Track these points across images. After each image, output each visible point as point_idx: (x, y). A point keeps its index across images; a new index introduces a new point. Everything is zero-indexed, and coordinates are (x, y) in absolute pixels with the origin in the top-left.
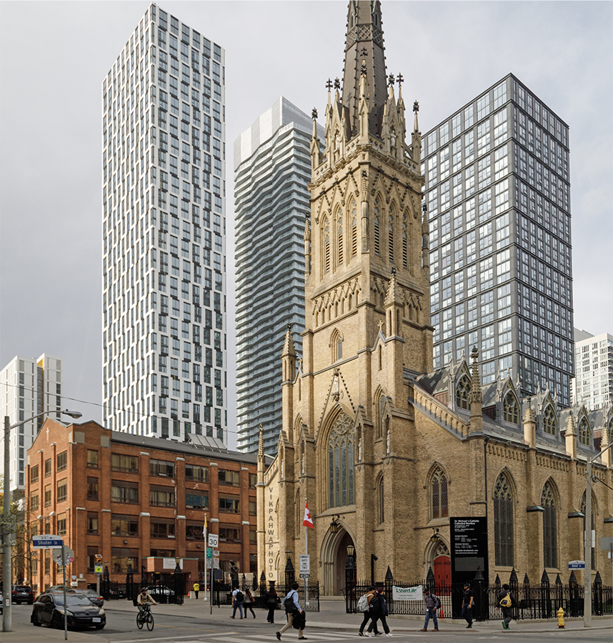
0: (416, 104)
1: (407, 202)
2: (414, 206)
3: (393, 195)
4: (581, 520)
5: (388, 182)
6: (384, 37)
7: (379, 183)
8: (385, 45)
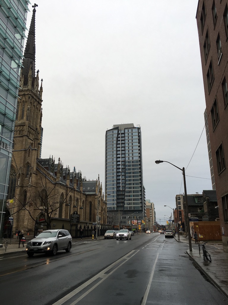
0: (42, 79)
1: (38, 107)
2: (39, 108)
3: (35, 104)
4: (76, 208)
5: (34, 100)
6: (35, 58)
7: (32, 100)
8: (35, 61)
